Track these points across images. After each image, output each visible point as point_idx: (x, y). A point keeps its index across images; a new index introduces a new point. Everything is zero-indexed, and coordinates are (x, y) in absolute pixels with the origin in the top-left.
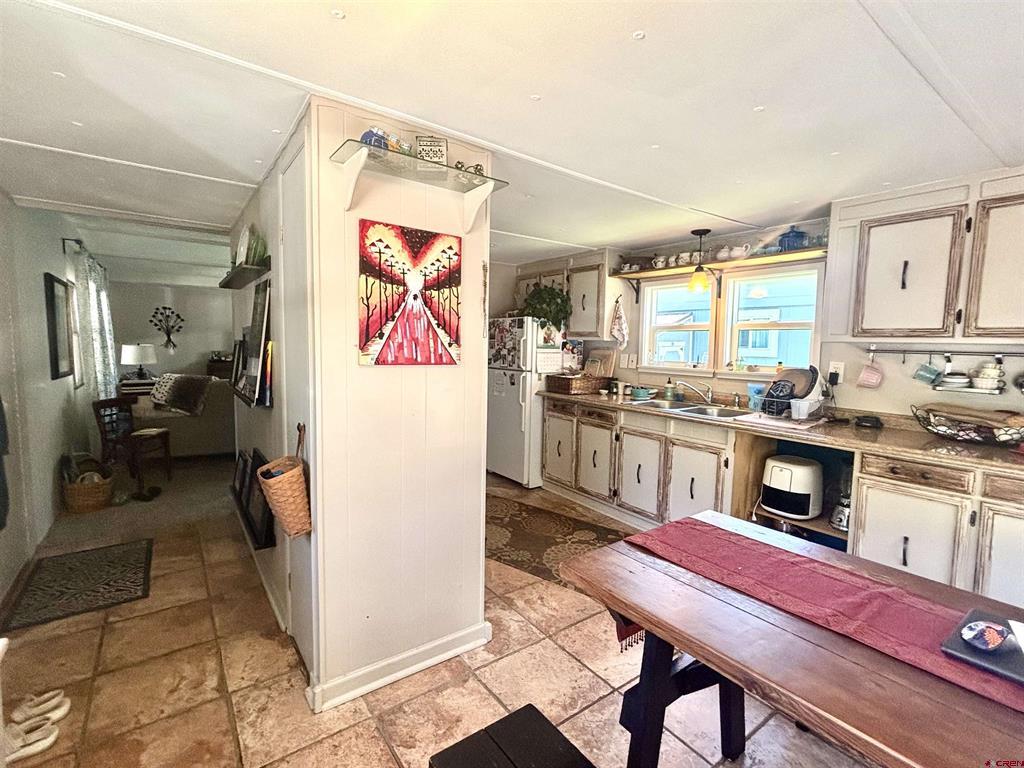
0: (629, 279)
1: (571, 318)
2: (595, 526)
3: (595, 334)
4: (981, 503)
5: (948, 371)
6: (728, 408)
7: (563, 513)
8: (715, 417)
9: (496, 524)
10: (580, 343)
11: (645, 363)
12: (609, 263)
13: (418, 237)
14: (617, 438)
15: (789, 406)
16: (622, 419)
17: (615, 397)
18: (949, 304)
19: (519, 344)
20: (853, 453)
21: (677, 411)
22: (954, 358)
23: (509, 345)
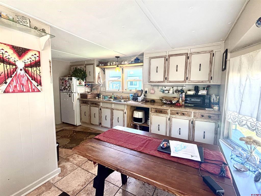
0: (102, 68)
1: (87, 78)
2: (95, 133)
3: (94, 82)
4: (170, 116)
5: (165, 90)
6: (126, 100)
7: (87, 131)
8: (123, 102)
9: (66, 138)
10: (90, 85)
11: (107, 90)
12: (96, 63)
13: (21, 50)
14: (100, 109)
15: (137, 99)
16: (101, 104)
17: (100, 99)
18: (164, 76)
19: (71, 85)
20: (149, 108)
21: (114, 101)
22: (166, 87)
23: (68, 85)
